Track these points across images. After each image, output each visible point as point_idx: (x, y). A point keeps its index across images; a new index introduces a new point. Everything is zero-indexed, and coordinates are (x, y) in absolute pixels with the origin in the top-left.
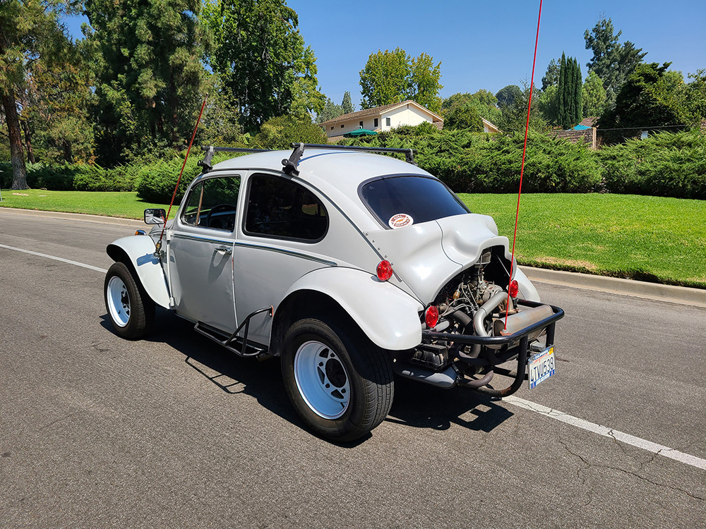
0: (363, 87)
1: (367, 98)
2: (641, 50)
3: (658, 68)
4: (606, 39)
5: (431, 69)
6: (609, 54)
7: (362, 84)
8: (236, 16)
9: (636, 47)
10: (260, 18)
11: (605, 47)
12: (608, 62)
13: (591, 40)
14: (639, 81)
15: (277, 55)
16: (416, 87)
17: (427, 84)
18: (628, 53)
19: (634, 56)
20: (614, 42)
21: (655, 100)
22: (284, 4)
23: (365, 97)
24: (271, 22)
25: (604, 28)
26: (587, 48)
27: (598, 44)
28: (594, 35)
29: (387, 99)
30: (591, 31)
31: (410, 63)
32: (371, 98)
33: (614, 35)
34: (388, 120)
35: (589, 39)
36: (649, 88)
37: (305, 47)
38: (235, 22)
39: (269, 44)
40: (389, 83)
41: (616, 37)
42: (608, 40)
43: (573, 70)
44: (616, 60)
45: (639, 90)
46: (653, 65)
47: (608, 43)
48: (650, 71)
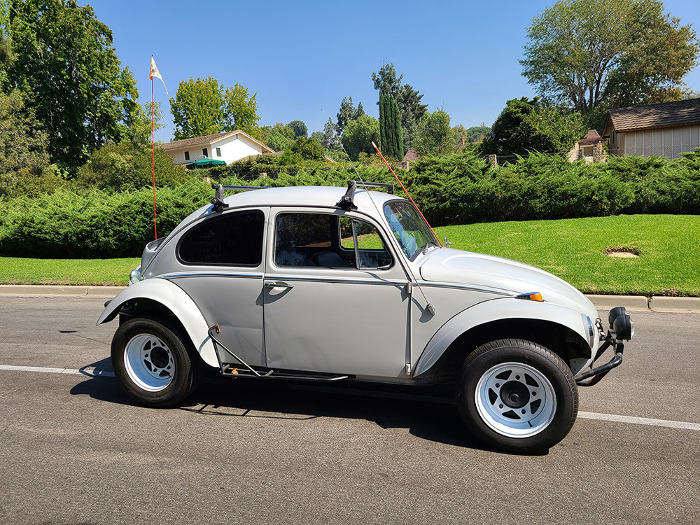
0: (175, 116)
1: (180, 128)
2: (418, 92)
4: (391, 82)
5: (247, 100)
6: (395, 94)
7: (174, 113)
8: (34, 25)
9: (415, 90)
10: (65, 29)
11: (390, 88)
13: (378, 82)
14: (516, 113)
15: (92, 74)
16: (232, 118)
17: (245, 115)
18: (409, 94)
19: (413, 97)
20: (397, 84)
21: (535, 129)
22: (93, 17)
23: (177, 126)
24: (81, 35)
25: (388, 71)
26: (376, 88)
27: (384, 85)
28: (380, 77)
29: (205, 128)
30: (377, 74)
31: (224, 93)
32: (185, 127)
33: (397, 78)
34: (218, 150)
37: (122, 68)
38: (33, 32)
39: (81, 61)
40: (205, 112)
41: (400, 80)
42: (393, 82)
43: (391, 106)
44: (399, 100)
45: (518, 120)
46: (523, 98)
47: (393, 85)
48: (523, 104)
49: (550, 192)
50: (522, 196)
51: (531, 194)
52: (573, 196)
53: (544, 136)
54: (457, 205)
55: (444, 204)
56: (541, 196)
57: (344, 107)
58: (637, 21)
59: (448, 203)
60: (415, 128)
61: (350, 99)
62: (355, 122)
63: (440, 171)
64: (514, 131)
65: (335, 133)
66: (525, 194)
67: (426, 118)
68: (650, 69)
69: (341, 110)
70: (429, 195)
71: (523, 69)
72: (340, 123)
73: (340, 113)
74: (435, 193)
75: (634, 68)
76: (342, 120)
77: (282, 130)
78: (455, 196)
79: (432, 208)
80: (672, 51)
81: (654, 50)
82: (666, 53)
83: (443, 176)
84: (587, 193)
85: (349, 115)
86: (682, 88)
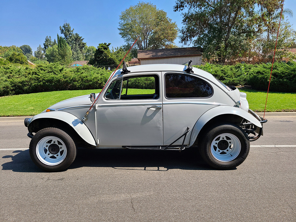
2: (82, 37)
3: (107, 45)
4: (68, 31)
6: (71, 37)
9: (80, 36)
11: (68, 34)
12: (71, 40)
14: (102, 49)
18: (77, 38)
19: (79, 39)
20: (72, 32)
21: (108, 56)
25: (67, 26)
26: (62, 33)
27: (66, 32)
28: (63, 28)
30: (62, 27)
33: (72, 30)
35: (62, 30)
36: (106, 52)
41: (72, 31)
42: (69, 31)
43: (63, 42)
44: (73, 40)
45: (102, 52)
46: (105, 43)
47: (70, 32)
48: (104, 45)
49: (82, 80)
50: (71, 81)
51: (74, 80)
52: (91, 81)
53: (112, 59)
54: (45, 83)
55: (40, 83)
56: (78, 81)
57: (47, 40)
58: (158, 18)
59: (42, 83)
60: (79, 52)
61: (50, 37)
62: (51, 48)
63: (42, 69)
64: (101, 56)
65: (43, 52)
66: (72, 80)
67: (86, 48)
68: (162, 37)
69: (45, 42)
70: (35, 80)
71: (119, 31)
72: (45, 48)
73: (45, 43)
74: (38, 79)
75: (156, 36)
76: (46, 46)
77: (15, 49)
78: (45, 80)
79: (35, 85)
80: (169, 31)
81: (164, 30)
82: (167, 31)
83: (42, 72)
84: (95, 80)
85: (50, 44)
86: (174, 45)
